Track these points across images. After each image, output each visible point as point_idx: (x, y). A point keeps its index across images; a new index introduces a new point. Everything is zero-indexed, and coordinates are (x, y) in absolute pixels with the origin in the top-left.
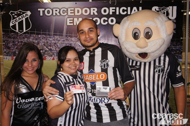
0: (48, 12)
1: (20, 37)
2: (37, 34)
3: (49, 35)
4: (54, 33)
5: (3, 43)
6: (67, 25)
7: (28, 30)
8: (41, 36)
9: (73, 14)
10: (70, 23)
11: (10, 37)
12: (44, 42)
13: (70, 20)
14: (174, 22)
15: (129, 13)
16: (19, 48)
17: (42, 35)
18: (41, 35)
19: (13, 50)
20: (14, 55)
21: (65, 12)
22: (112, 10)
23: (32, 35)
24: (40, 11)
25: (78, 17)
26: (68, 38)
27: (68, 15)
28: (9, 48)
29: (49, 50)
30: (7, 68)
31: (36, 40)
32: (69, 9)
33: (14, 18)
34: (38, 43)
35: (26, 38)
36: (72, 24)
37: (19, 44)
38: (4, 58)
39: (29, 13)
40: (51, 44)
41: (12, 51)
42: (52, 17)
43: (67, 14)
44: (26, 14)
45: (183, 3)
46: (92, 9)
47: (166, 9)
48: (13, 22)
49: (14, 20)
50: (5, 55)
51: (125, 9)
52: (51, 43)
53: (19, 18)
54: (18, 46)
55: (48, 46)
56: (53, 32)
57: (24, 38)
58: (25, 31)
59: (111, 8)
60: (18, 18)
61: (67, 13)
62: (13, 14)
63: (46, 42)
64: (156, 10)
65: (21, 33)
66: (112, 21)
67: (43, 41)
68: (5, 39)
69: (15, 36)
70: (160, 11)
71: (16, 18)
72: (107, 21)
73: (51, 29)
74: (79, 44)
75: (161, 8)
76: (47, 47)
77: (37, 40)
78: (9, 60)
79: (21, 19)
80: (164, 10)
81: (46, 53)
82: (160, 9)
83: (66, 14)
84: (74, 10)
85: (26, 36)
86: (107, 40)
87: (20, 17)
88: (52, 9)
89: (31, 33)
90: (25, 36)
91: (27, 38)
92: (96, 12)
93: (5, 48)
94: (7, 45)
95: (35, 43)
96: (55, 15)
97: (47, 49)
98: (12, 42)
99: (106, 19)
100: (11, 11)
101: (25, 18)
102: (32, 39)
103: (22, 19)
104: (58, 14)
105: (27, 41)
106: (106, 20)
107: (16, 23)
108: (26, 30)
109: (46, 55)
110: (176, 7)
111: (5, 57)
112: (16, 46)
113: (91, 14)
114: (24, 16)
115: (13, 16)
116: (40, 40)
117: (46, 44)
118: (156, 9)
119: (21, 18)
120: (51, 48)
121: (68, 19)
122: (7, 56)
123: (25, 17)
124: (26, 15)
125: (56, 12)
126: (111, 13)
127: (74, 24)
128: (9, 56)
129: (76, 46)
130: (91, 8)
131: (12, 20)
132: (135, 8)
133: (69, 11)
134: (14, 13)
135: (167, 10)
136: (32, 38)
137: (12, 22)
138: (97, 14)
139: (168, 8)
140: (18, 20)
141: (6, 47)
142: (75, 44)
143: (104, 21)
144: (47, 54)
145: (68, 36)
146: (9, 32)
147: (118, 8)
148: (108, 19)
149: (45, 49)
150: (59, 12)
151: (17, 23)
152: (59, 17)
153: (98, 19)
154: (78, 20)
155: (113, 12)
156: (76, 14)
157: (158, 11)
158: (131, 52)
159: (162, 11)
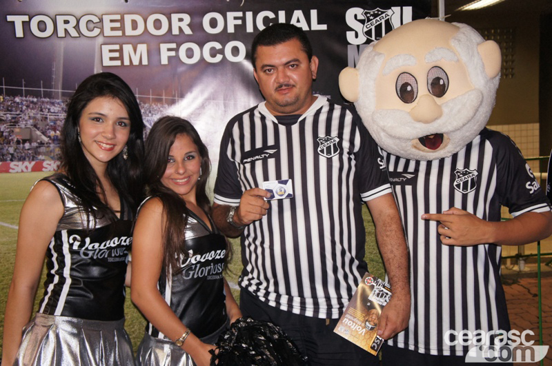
0: (42, 26)
2: (8, 94)
3: (48, 95)
4: (63, 89)
6: (104, 65)
8: (22, 100)
9: (119, 33)
10: (112, 59)
12: (34, 118)
13: (111, 51)
17: (26, 97)
18: (22, 96)
21: (95, 25)
22: (232, 19)
24: (13, 22)
25: (135, 41)
27: (105, 35)
29: (50, 141)
31: (8, 110)
32: (106, 19)
34: (13, 120)
36: (118, 63)
40: (55, 123)
42: (54, 40)
43: (102, 32)
46: (175, 17)
47: (384, 15)
51: (271, 15)
52: (56, 120)
55: (49, 129)
56: (60, 86)
59: (230, 15)
61: (99, 30)
63: (39, 116)
64: (358, 18)
66: (235, 51)
67: (32, 115)
70: (369, 20)
72: (222, 52)
73: (54, 76)
75: (369, 13)
76: (44, 133)
77: (11, 111)
80: (378, 18)
81: (43, 149)
82: (368, 15)
83: (97, 31)
84: (122, 21)
88: (53, 17)
92: (189, 25)
95: (3, 120)
96: (64, 36)
97: (46, 139)
99: (218, 46)
104: (74, 33)
106: (217, 48)
109: (41, 157)
110: (410, 8)
113: (174, 33)
116: (21, 111)
117: (40, 122)
118: (356, 16)
120: (57, 136)
121: (106, 48)
125: (67, 26)
126: (231, 30)
127: (122, 62)
130: (172, 15)
132: (298, 14)
133: (107, 25)
135: (387, 18)
138: (190, 33)
139: (389, 12)
143: (214, 53)
144: (47, 154)
147: (249, 15)
148: (224, 46)
149: (38, 137)
150: (77, 27)
152: (78, 42)
153: (195, 47)
154: (135, 50)
155: (236, 26)
156: (129, 32)
157: (362, 22)
158: (399, 138)
159: (374, 21)
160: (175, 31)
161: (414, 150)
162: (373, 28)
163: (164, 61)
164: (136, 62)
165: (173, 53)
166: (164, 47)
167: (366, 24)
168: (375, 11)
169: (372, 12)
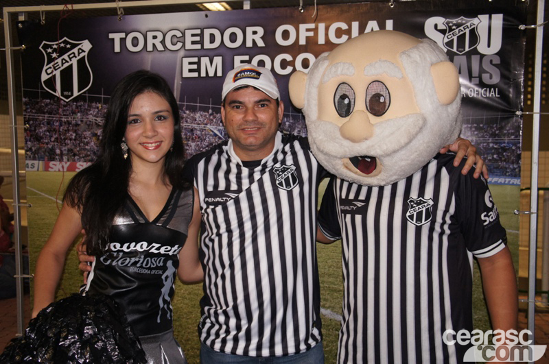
0: (135, 42)
1: (64, 110)
2: (105, 103)
5: (25, 124)
6: (184, 76)
7: (85, 93)
9: (198, 47)
10: (190, 71)
11: (41, 111)
13: (190, 63)
14: (493, 63)
16: (61, 138)
19: (47, 144)
20: (51, 158)
21: (178, 40)
22: (304, 31)
23: (94, 104)
24: (113, 39)
25: (211, 55)
26: (185, 113)
27: (186, 48)
28: (38, 139)
30: (33, 192)
32: (188, 33)
33: (51, 60)
35: (78, 112)
36: (195, 75)
37: (62, 128)
38: (28, 164)
39: (86, 45)
41: (46, 146)
42: (145, 54)
43: (184, 45)
44: (80, 49)
45: (526, 2)
46: (249, 30)
47: (468, 24)
48: (49, 71)
49: (51, 65)
50: (30, 157)
51: (344, 26)
53: (62, 60)
54: (60, 134)
57: (74, 113)
58: (76, 93)
59: (303, 27)
60: (59, 60)
61: (181, 44)
62: (50, 50)
64: (439, 28)
65: (67, 99)
66: (305, 63)
68: (30, 115)
69: (53, 107)
70: (451, 30)
71: (55, 59)
72: (292, 63)
74: (212, 131)
78: (38, 170)
79: (68, 62)
80: (461, 28)
82: (451, 25)
83: (179, 45)
84: (201, 35)
85: (80, 106)
86: (291, 118)
87: (65, 57)
88: (144, 32)
89: (92, 100)
90: (77, 107)
91: (81, 111)
92: (262, 38)
93: (28, 138)
94: (35, 130)
95: (100, 126)
96: (152, 50)
98: (45, 123)
99: (288, 57)
100: (44, 42)
101: (78, 58)
102: (95, 116)
103: (70, 63)
104: (160, 47)
105: (82, 121)
106: (288, 60)
107: (55, 72)
108: (79, 92)
110: (500, 16)
111: (30, 162)
112: (55, 134)
113: (247, 46)
114: (74, 53)
115: (49, 54)
118: (436, 26)
119: (68, 60)
122: (34, 159)
123: (76, 57)
124: (80, 51)
125: (155, 41)
126: (302, 42)
127: (199, 74)
128: (39, 160)
129: (206, 135)
130: (248, 28)
131: (47, 65)
132: (372, 24)
133: (189, 39)
134: (50, 46)
135: (472, 27)
136: (94, 112)
137: (46, 71)
138: (263, 45)
139: (475, 21)
140: (60, 65)
141: (31, 136)
142: (202, 130)
143: (284, 64)
145: (184, 108)
146: (38, 98)
147: (322, 26)
148: (294, 58)
150: (163, 42)
151: (58, 73)
152: (163, 55)
153: (266, 59)
154: (212, 62)
155: (308, 38)
156: (207, 45)
157: (443, 32)
158: (328, 154)
159: (457, 30)
160: (249, 44)
162: (455, 38)
164: (211, 74)
166: (237, 59)
167: (447, 35)
168: (459, 20)
169: (455, 21)
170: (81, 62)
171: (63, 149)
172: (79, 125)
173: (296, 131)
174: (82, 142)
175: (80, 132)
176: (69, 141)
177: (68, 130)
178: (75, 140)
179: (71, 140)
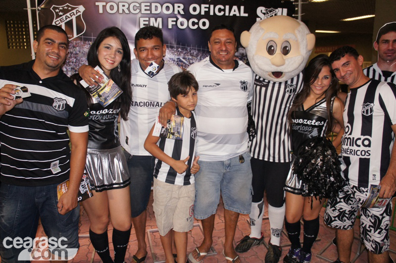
0: (112, 8)
7: (81, 36)
9: (149, 12)
15: (227, 14)
21: (137, 8)
22: (204, 8)
23: (87, 42)
24: (98, 6)
25: (156, 16)
27: (142, 13)
32: (143, 5)
33: (58, 16)
35: (77, 47)
39: (81, 9)
42: (118, 14)
43: (141, 10)
44: (77, 10)
45: (295, 5)
46: (176, 5)
48: (57, 23)
49: (58, 19)
51: (222, 7)
53: (66, 16)
57: (74, 47)
58: (75, 36)
59: (203, 6)
60: (64, 17)
62: (57, 11)
64: (263, 12)
65: (69, 39)
66: (204, 24)
70: (267, 13)
71: (61, 16)
72: (198, 24)
83: (138, 11)
84: (150, 6)
85: (78, 43)
87: (68, 14)
88: (117, 3)
89: (86, 40)
90: (76, 44)
91: (79, 46)
92: (183, 10)
96: (122, 13)
99: (196, 21)
100: (54, 6)
101: (76, 16)
103: (71, 18)
104: (127, 11)
105: (80, 52)
107: (61, 24)
108: (77, 35)
110: (286, 9)
114: (73, 13)
115: (57, 13)
118: (261, 11)
119: (70, 16)
121: (142, 19)
124: (78, 12)
125: (124, 8)
126: (203, 13)
131: (56, 19)
132: (235, 8)
133: (143, 8)
134: (58, 8)
138: (183, 13)
139: (277, 10)
140: (65, 19)
143: (194, 24)
147: (212, 6)
148: (199, 21)
150: (128, 9)
151: (63, 24)
152: (128, 16)
153: (185, 20)
154: (156, 20)
155: (205, 12)
156: (154, 12)
157: (264, 14)
158: (263, 70)
160: (176, 12)
161: (268, 76)
162: (269, 17)
163: (170, 27)
165: (174, 23)
166: (170, 20)
168: (270, 9)
169: (269, 10)
170: (78, 18)
171: (68, 68)
172: (78, 54)
173: (199, 57)
174: (80, 63)
175: (78, 58)
176: (72, 64)
177: (71, 57)
178: (75, 62)
179: (73, 62)
